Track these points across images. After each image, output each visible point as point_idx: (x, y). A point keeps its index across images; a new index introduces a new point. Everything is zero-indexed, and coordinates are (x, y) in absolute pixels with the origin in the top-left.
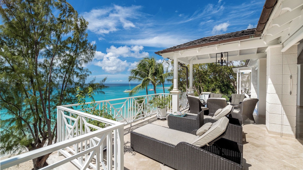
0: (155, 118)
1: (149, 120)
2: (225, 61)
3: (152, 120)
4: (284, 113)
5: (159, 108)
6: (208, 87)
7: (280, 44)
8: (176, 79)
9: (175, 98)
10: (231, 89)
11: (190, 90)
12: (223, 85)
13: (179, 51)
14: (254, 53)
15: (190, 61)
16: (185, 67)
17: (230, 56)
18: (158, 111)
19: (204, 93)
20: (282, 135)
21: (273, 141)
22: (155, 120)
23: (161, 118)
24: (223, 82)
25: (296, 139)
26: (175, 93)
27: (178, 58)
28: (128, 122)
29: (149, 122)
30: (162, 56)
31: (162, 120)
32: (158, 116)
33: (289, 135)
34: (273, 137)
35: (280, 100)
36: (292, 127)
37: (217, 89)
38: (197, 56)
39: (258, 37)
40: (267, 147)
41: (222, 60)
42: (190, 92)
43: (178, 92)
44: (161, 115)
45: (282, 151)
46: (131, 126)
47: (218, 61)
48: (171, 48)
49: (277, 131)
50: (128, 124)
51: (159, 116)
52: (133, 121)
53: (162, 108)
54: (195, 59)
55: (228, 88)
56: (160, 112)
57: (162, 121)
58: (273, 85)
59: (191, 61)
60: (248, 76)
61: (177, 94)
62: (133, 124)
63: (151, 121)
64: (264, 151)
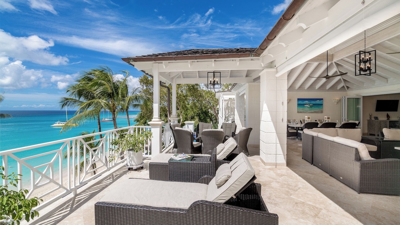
0: (125, 169)
1: (112, 174)
2: (217, 82)
3: (118, 173)
4: (278, 142)
5: (131, 152)
6: (186, 115)
7: (274, 68)
8: (158, 104)
9: (156, 132)
10: (209, 116)
11: (174, 120)
12: (201, 112)
13: (163, 62)
14: (242, 76)
15: (172, 78)
16: (165, 87)
17: (223, 77)
18: (130, 157)
19: (188, 123)
20: (276, 165)
21: (272, 173)
22: (125, 173)
23: (135, 167)
24: (202, 109)
25: (287, 168)
26: (155, 126)
27: (160, 72)
28: (69, 189)
29: (113, 178)
30: (134, 66)
31: (136, 170)
32: (129, 164)
33: (281, 164)
34: (270, 169)
35: (275, 129)
36: (284, 155)
37: (196, 117)
38: (183, 73)
39: (257, 56)
40: (272, 183)
41: (214, 81)
42: (174, 122)
43: (160, 123)
44: (134, 162)
45: (285, 184)
46: (76, 195)
47: (209, 83)
48: (150, 55)
49: (272, 162)
50: (68, 192)
51: (131, 164)
52: (81, 183)
53: (137, 151)
54: (179, 77)
55: (206, 116)
56: (132, 158)
57: (136, 172)
58: (269, 112)
59: (174, 80)
60: (227, 102)
61: (159, 127)
62: (79, 191)
63: (117, 175)
64: (273, 189)
